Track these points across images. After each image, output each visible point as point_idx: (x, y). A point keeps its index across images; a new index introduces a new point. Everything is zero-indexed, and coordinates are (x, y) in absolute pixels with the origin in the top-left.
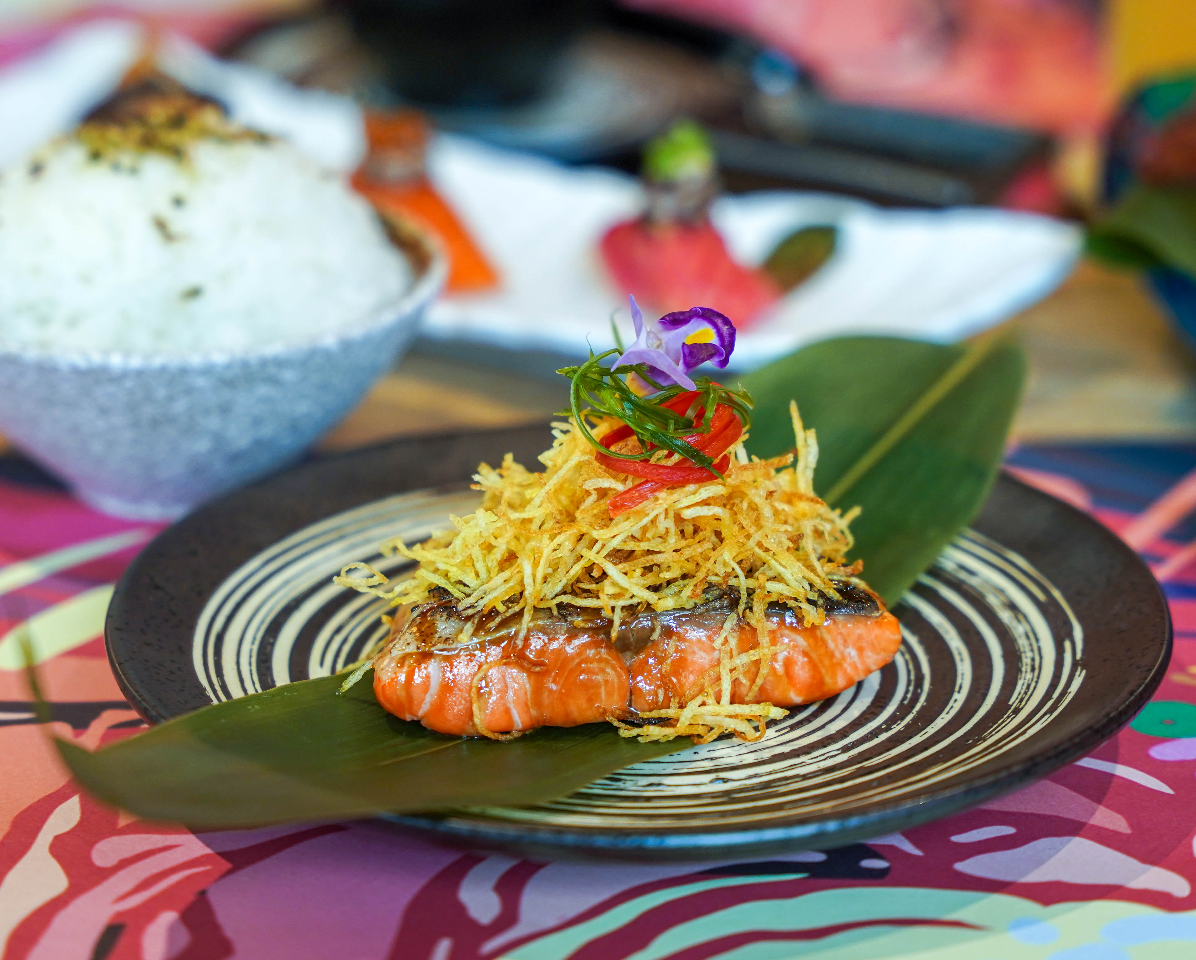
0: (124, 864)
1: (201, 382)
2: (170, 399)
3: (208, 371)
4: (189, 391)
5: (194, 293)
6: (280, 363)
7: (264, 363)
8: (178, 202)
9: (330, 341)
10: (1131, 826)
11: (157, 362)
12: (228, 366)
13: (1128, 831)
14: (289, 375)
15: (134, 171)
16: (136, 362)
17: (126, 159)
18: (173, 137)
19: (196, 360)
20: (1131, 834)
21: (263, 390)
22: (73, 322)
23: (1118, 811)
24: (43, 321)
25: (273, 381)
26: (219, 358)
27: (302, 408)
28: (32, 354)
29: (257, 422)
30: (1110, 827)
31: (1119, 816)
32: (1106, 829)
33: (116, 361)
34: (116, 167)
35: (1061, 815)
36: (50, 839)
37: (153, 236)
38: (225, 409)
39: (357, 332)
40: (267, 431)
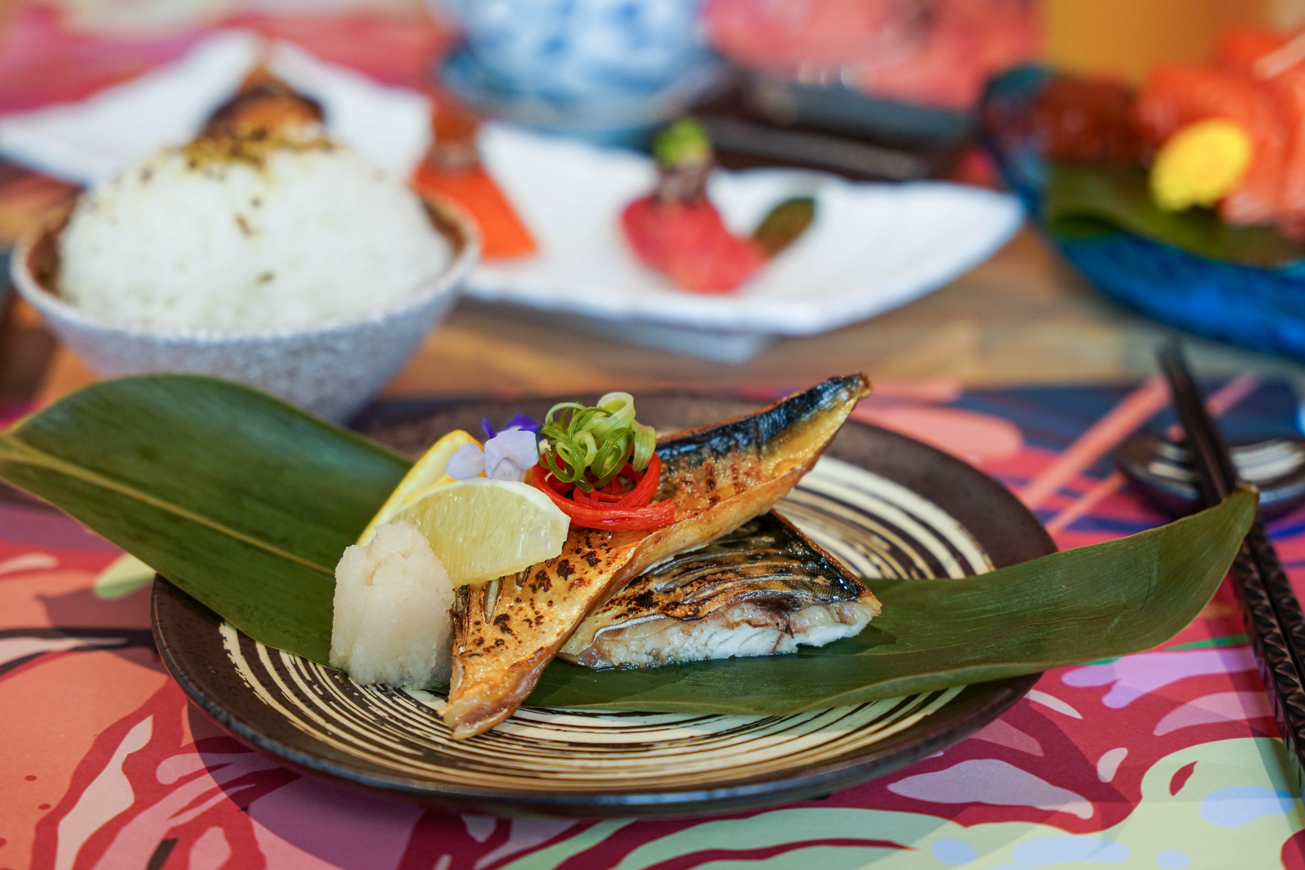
0: (183, 781)
1: (271, 353)
2: (247, 366)
3: (276, 343)
4: (262, 360)
5: (267, 278)
6: (336, 336)
7: (323, 337)
8: (256, 203)
9: (376, 316)
10: (1044, 749)
11: (236, 336)
12: (294, 340)
13: (1041, 754)
14: (344, 346)
15: (222, 177)
16: (217, 337)
17: (216, 167)
18: (254, 148)
19: (266, 334)
20: (1044, 757)
21: (323, 358)
22: (171, 302)
23: (1032, 734)
24: (147, 300)
25: (331, 350)
26: (285, 333)
27: (357, 371)
28: (135, 330)
29: (319, 382)
30: (1025, 750)
31: (1033, 740)
32: (1022, 752)
33: (202, 336)
34: (209, 175)
35: (983, 739)
36: (124, 756)
37: (234, 231)
38: (292, 374)
39: (399, 309)
40: (329, 389)
